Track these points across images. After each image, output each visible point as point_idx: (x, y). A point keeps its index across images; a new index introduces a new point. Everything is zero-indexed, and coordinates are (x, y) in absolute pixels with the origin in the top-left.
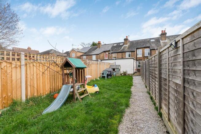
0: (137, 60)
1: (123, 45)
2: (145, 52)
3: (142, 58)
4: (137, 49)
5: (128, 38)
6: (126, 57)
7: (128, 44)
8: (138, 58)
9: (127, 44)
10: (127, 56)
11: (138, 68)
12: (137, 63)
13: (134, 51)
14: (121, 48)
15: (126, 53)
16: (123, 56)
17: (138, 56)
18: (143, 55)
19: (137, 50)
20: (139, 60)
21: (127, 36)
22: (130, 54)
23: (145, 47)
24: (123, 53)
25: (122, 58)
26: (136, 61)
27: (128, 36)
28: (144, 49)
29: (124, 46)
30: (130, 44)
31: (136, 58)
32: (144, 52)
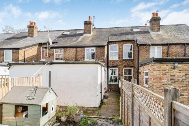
0: (108, 67)
1: (81, 35)
2: (124, 51)
3: (119, 63)
4: (109, 43)
5: (92, 21)
6: (86, 60)
7: (92, 33)
8: (111, 61)
9: (90, 33)
10: (88, 57)
11: (109, 83)
12: (108, 72)
13: (104, 47)
14: (77, 40)
15: (86, 48)
16: (79, 57)
17: (110, 59)
18: (119, 56)
19: (110, 46)
20: (113, 67)
21: (89, 17)
22: (95, 52)
23: (124, 41)
24: (78, 49)
25: (76, 61)
26: (106, 69)
27: (93, 18)
28: (122, 45)
29: (85, 35)
30: (97, 34)
31: (106, 62)
32: (122, 50)
